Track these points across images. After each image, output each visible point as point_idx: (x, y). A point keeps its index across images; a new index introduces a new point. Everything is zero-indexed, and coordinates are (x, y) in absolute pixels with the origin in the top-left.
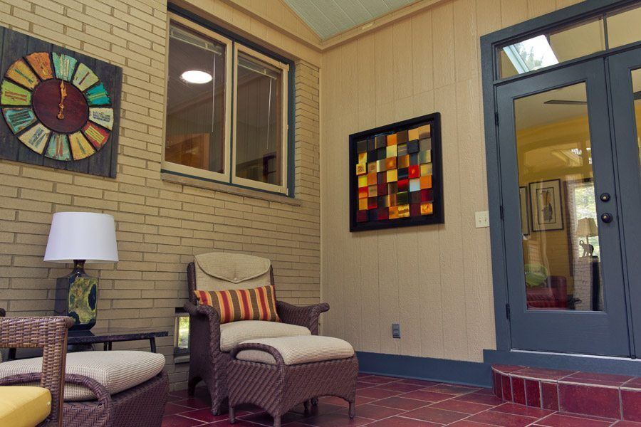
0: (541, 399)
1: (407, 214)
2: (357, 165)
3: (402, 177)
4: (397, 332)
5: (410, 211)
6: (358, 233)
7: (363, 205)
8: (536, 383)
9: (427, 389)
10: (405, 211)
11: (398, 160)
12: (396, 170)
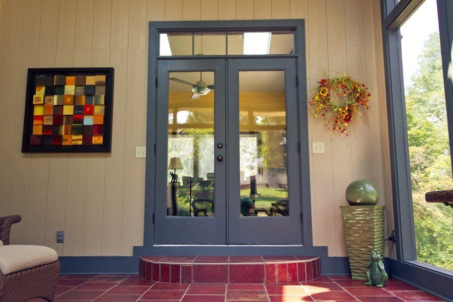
0: (180, 277)
1: (80, 143)
2: (34, 96)
3: (77, 112)
4: (61, 238)
5: (83, 140)
6: (30, 154)
7: (37, 130)
8: (178, 266)
9: (90, 281)
10: (78, 140)
11: (75, 98)
12: (73, 107)
